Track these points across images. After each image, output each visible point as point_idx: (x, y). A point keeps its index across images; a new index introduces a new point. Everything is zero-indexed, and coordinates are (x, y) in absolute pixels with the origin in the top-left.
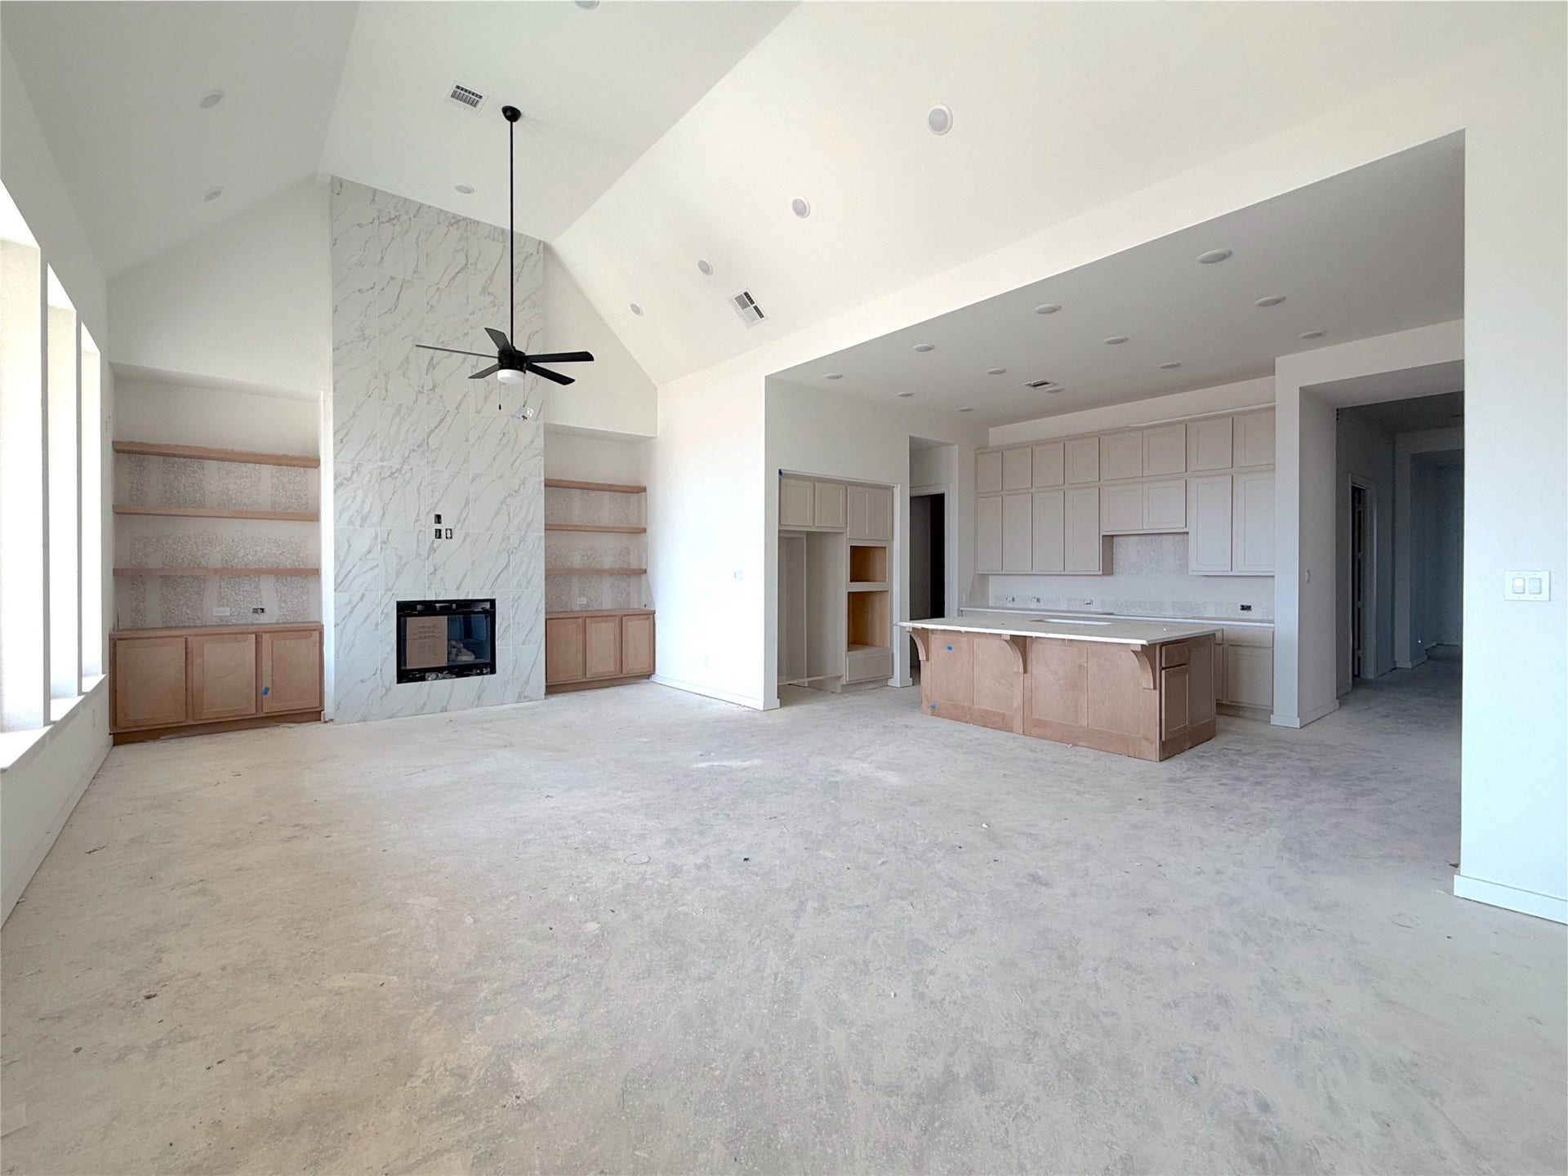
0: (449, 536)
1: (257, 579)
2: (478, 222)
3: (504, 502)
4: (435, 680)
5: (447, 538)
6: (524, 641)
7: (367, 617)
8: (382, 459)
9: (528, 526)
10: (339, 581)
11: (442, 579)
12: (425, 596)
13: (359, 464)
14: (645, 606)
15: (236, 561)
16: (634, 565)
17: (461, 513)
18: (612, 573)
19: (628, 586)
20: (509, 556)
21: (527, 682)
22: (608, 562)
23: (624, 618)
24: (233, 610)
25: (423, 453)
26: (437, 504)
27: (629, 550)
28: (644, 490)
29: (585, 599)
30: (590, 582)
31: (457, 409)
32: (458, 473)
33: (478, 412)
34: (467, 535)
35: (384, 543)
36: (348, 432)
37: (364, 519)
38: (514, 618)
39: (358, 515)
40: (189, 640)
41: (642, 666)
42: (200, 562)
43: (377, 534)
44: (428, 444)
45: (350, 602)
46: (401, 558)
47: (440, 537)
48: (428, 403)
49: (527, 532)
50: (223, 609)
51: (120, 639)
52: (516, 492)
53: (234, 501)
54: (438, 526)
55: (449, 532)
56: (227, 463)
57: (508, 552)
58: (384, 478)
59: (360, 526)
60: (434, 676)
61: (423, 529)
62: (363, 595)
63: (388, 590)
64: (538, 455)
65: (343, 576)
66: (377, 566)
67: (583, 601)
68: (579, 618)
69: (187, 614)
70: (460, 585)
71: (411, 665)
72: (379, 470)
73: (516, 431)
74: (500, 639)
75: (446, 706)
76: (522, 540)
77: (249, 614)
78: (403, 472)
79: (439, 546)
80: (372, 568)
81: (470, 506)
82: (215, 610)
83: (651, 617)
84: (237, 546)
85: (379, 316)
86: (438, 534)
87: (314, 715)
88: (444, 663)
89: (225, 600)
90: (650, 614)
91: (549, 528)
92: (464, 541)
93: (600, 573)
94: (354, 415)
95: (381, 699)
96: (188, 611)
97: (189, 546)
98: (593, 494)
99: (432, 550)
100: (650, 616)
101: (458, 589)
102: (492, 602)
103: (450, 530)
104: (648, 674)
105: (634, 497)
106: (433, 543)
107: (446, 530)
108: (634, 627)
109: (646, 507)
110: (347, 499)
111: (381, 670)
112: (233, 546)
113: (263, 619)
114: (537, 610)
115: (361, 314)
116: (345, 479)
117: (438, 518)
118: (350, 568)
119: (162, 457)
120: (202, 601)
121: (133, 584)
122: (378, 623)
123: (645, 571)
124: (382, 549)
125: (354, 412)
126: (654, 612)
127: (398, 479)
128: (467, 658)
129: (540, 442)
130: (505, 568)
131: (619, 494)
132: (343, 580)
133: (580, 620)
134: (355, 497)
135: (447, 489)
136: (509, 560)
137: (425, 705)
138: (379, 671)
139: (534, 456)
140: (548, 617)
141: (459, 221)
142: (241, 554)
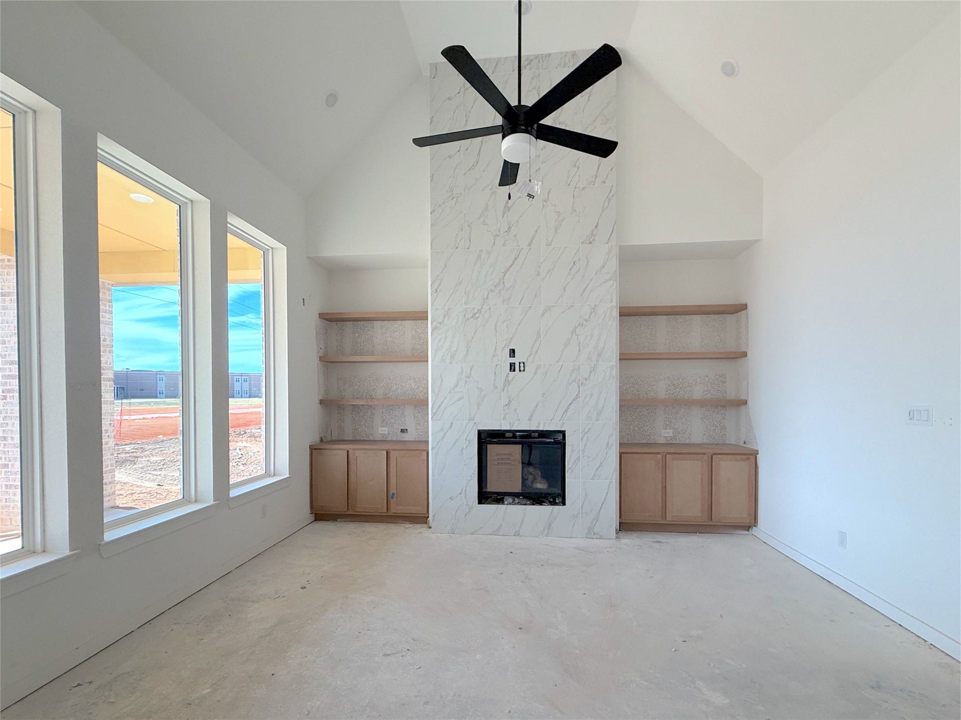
0: (522, 368)
1: (403, 407)
2: (550, 54)
3: (574, 331)
4: (510, 504)
5: (520, 371)
6: (594, 475)
7: (455, 443)
8: (466, 303)
9: (599, 355)
10: (434, 411)
11: (515, 410)
12: (501, 426)
13: (449, 309)
14: (745, 443)
15: (391, 394)
16: (731, 395)
17: (533, 345)
18: (702, 403)
19: (724, 418)
20: (579, 387)
21: (597, 518)
22: (698, 392)
23: (714, 456)
24: (390, 430)
25: (500, 292)
26: (512, 338)
27: (725, 378)
28: (744, 307)
29: (671, 431)
30: (677, 413)
31: (530, 245)
32: (530, 307)
33: (549, 244)
34: (539, 367)
35: (468, 377)
36: (441, 282)
37: (452, 357)
38: (583, 451)
39: (448, 354)
40: (350, 453)
41: (740, 514)
42: (372, 395)
43: (462, 369)
44: (503, 282)
45: (442, 430)
46: (481, 390)
47: (514, 371)
48: (504, 244)
49: (597, 361)
50: (384, 429)
51: (315, 449)
52: (586, 321)
53: (390, 350)
54: (512, 360)
55: (522, 365)
56: (386, 322)
57: (578, 383)
58: (468, 319)
59: (450, 363)
60: (510, 500)
61: (499, 363)
62: (452, 424)
63: (471, 419)
64: (610, 279)
65: (437, 407)
66: (462, 398)
67: (669, 433)
68: (658, 453)
69: (365, 431)
70: (532, 416)
71: (491, 487)
72: (465, 312)
73: (587, 258)
74: (570, 471)
75: (519, 531)
76: (593, 370)
77: (398, 433)
78: (483, 311)
79: (514, 378)
80: (460, 399)
81: (542, 338)
82: (380, 429)
83: (753, 457)
84: (392, 383)
85: (464, 174)
86: (512, 367)
87: (422, 519)
88: (518, 488)
89: (385, 422)
90: (751, 454)
91: (625, 358)
92: (535, 374)
93: (689, 403)
94: (446, 266)
95: (465, 516)
96: (366, 429)
97: (366, 384)
98: (680, 319)
99: (507, 382)
100: (751, 457)
101: (530, 419)
102: (563, 433)
103: (524, 363)
104: (749, 524)
105: (731, 319)
106: (507, 376)
107: (520, 363)
108: (727, 469)
109: (747, 327)
110: (440, 341)
111: (465, 491)
112: (389, 382)
113: (407, 437)
114: (607, 444)
115: (450, 177)
116: (439, 323)
117: (513, 352)
118: (442, 401)
119: (352, 322)
120: (373, 422)
121: (338, 410)
122: (463, 449)
123: (745, 403)
124: (466, 382)
125: (445, 264)
126: (756, 453)
127: (479, 319)
128: (541, 486)
129: (613, 265)
130: (574, 400)
131: (712, 316)
132: (438, 409)
133: (659, 456)
134: (446, 338)
135: (520, 324)
136: (579, 391)
137: (500, 527)
138: (464, 491)
139: (606, 281)
140: (623, 450)
141: (532, 60)
142: (394, 388)
